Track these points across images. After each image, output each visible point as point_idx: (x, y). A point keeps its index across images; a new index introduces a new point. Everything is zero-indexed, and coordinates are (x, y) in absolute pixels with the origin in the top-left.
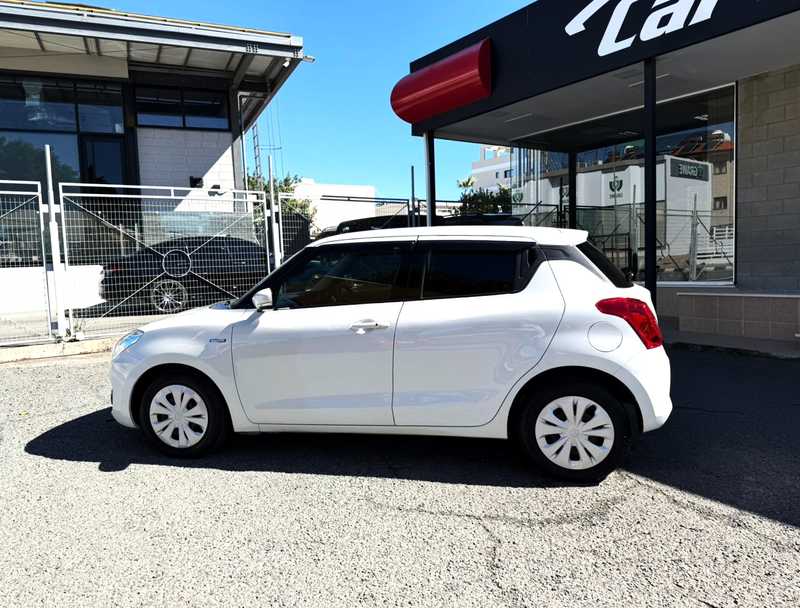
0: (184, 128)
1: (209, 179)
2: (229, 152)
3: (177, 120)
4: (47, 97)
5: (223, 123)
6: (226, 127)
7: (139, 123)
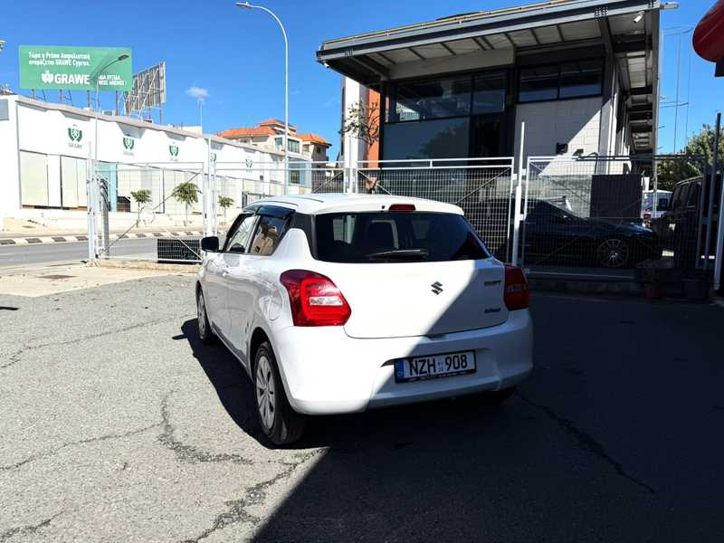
0: (559, 99)
1: (573, 145)
2: (598, 116)
3: (552, 93)
4: (458, 89)
5: (596, 88)
6: (598, 91)
7: (521, 100)
